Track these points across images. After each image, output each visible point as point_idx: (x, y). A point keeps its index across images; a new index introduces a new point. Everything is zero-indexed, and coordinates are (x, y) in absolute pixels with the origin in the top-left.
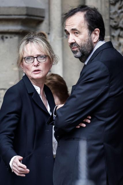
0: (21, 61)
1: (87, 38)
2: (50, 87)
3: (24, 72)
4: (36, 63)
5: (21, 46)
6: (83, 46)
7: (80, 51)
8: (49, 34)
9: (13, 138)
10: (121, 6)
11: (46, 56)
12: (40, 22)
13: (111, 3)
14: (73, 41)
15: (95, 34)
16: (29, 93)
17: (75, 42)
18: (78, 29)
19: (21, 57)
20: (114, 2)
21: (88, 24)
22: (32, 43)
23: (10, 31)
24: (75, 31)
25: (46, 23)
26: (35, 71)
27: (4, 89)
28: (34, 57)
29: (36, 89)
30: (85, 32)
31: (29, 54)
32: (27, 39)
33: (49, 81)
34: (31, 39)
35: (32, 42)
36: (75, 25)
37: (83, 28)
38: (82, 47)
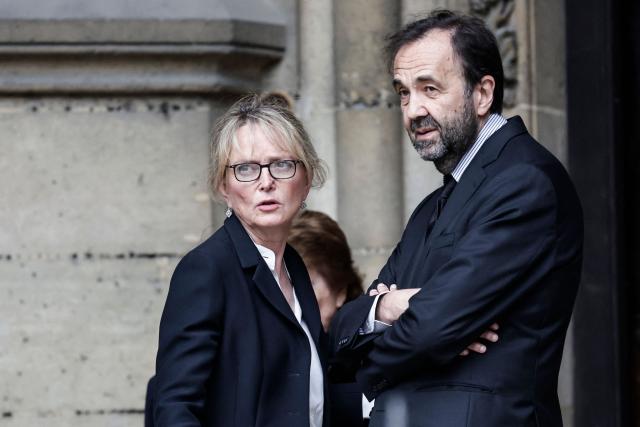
0: (221, 175)
1: (461, 103)
2: (300, 249)
3: (230, 205)
4: (266, 181)
5: (223, 132)
6: (451, 125)
7: (443, 140)
8: (297, 97)
9: (200, 404)
10: (504, 16)
11: (295, 163)
12: (271, 63)
13: (476, 8)
14: (422, 113)
15: (483, 91)
16: (244, 266)
17: (426, 114)
18: (436, 77)
19: (223, 162)
20: (483, 6)
21: (466, 64)
22: (256, 125)
23: (186, 88)
24: (426, 84)
25: (288, 67)
26: (264, 203)
27: (169, 256)
28: (262, 164)
29: (263, 255)
30: (456, 84)
31: (248, 155)
32: (241, 112)
33: (296, 232)
34: (250, 111)
35: (256, 121)
36: (427, 67)
37: (449, 75)
38: (447, 129)
